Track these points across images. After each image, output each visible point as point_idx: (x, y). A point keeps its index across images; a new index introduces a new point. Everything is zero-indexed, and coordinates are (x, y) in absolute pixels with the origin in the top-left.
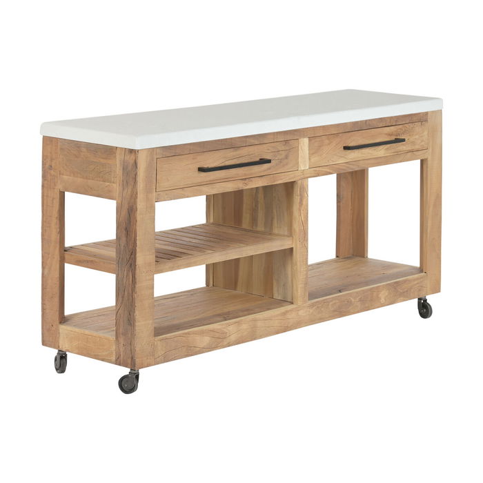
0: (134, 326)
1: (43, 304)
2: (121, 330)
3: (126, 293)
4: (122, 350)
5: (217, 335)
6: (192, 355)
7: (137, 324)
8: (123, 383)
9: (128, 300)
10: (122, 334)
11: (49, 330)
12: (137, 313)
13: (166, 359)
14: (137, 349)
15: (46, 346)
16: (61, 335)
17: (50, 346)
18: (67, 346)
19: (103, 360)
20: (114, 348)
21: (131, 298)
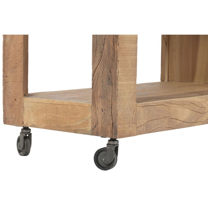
0: (116, 85)
1: (5, 76)
2: (99, 93)
3: (106, 47)
4: (99, 116)
5: (197, 109)
6: (173, 129)
7: (119, 83)
8: (99, 157)
9: (109, 54)
10: (101, 97)
11: (11, 105)
12: (119, 69)
13: (149, 129)
14: (119, 113)
15: (8, 124)
16: (26, 109)
17: (13, 124)
18: (32, 121)
19: (76, 131)
20: (90, 115)
21: (112, 52)
